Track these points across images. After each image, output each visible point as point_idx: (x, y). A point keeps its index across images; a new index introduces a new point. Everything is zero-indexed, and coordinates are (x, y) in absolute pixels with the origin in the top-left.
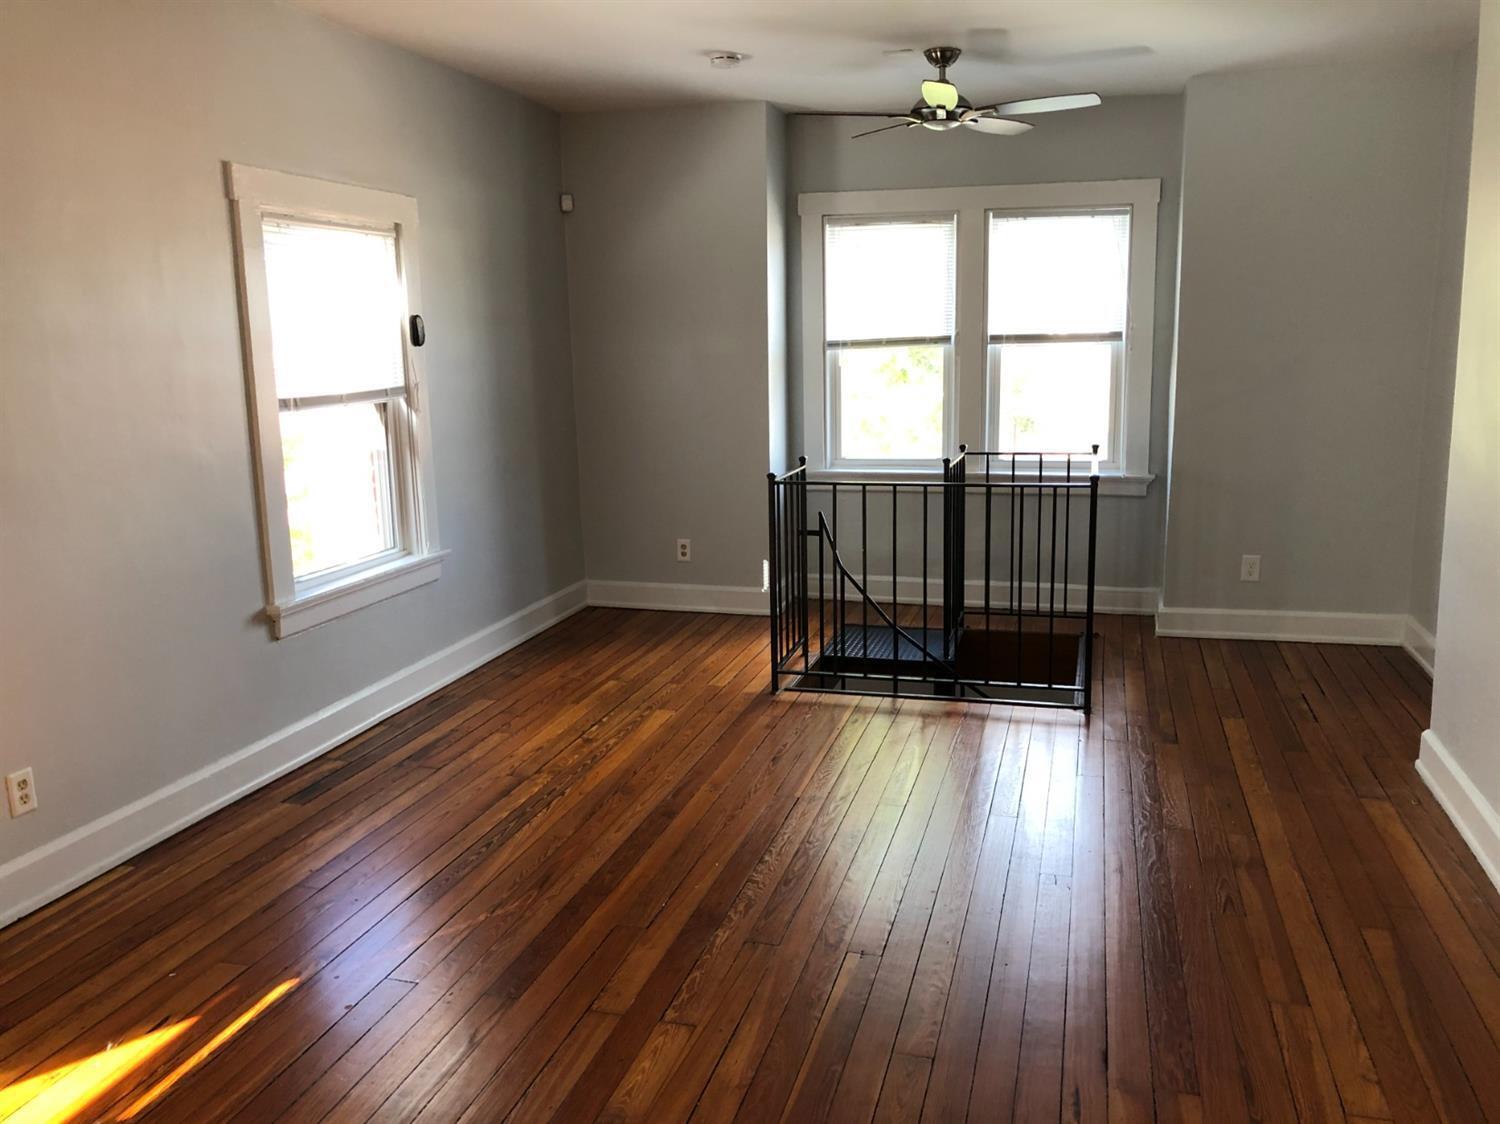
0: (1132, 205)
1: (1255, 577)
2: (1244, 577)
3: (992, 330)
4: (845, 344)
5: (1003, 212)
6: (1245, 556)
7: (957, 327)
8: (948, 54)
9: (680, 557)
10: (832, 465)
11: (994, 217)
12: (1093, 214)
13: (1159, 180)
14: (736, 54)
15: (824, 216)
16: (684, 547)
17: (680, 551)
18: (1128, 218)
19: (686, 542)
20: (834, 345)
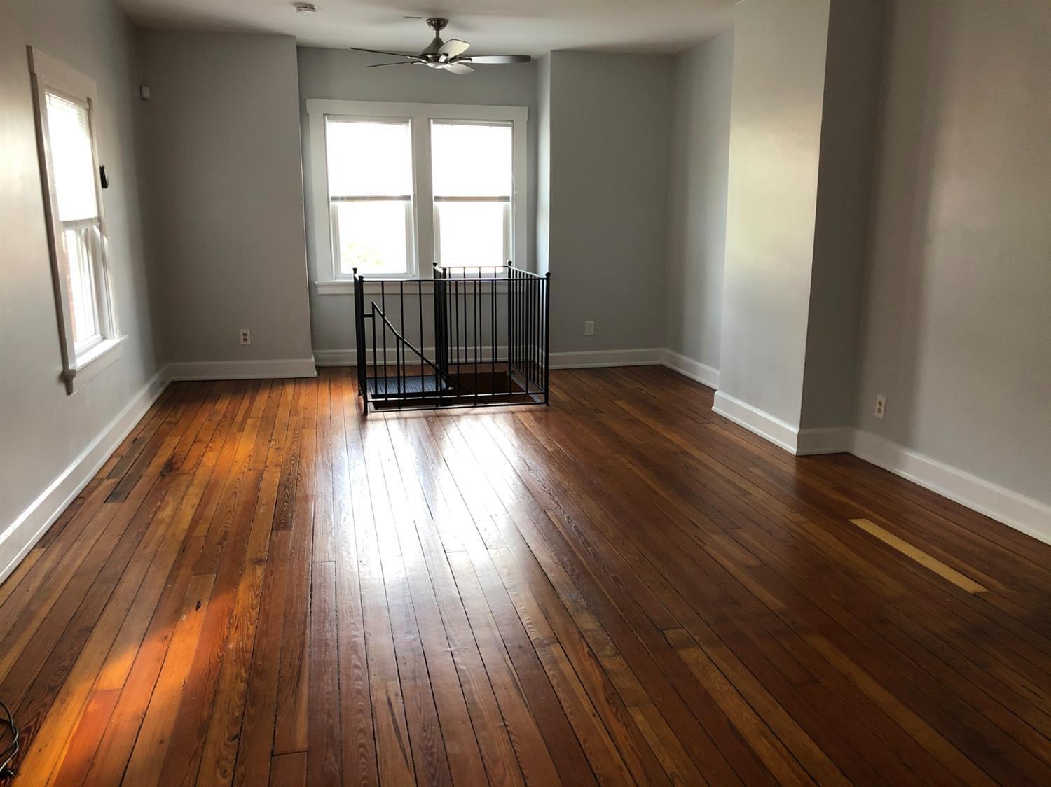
0: (512, 121)
1: (592, 333)
2: (586, 334)
3: (435, 194)
4: (342, 199)
5: (439, 120)
6: (587, 322)
7: (414, 190)
8: (442, 23)
9: (242, 342)
10: (336, 278)
11: (434, 123)
12: (491, 125)
13: (526, 108)
14: (312, 5)
15: (324, 115)
16: (245, 335)
17: (242, 338)
18: (510, 129)
19: (248, 332)
20: (335, 199)
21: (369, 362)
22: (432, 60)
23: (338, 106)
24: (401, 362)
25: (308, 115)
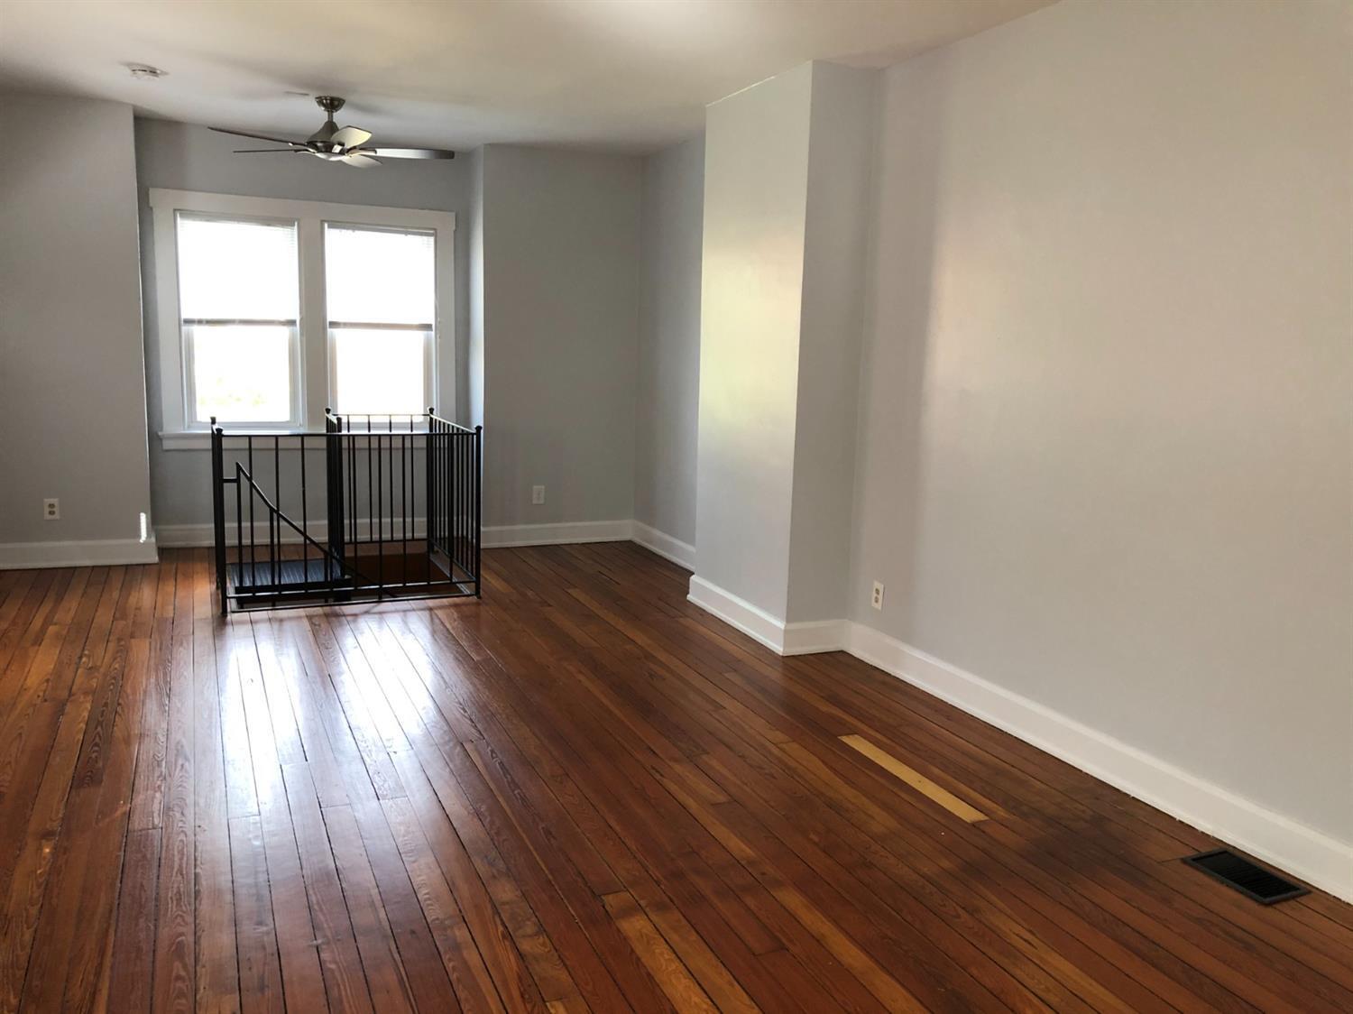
0: (435, 229)
1: (542, 502)
2: (535, 502)
3: (330, 318)
4: (200, 322)
5: (335, 224)
6: (535, 487)
7: (301, 313)
8: (336, 103)
9: (48, 517)
10: (189, 427)
11: (329, 227)
12: (407, 233)
13: (454, 214)
14: (155, 69)
15: (175, 210)
16: (52, 506)
17: (47, 510)
18: (432, 239)
19: (55, 501)
20: (188, 322)
21: (231, 540)
22: (323, 150)
23: (194, 199)
24: (276, 540)
25: (151, 209)
